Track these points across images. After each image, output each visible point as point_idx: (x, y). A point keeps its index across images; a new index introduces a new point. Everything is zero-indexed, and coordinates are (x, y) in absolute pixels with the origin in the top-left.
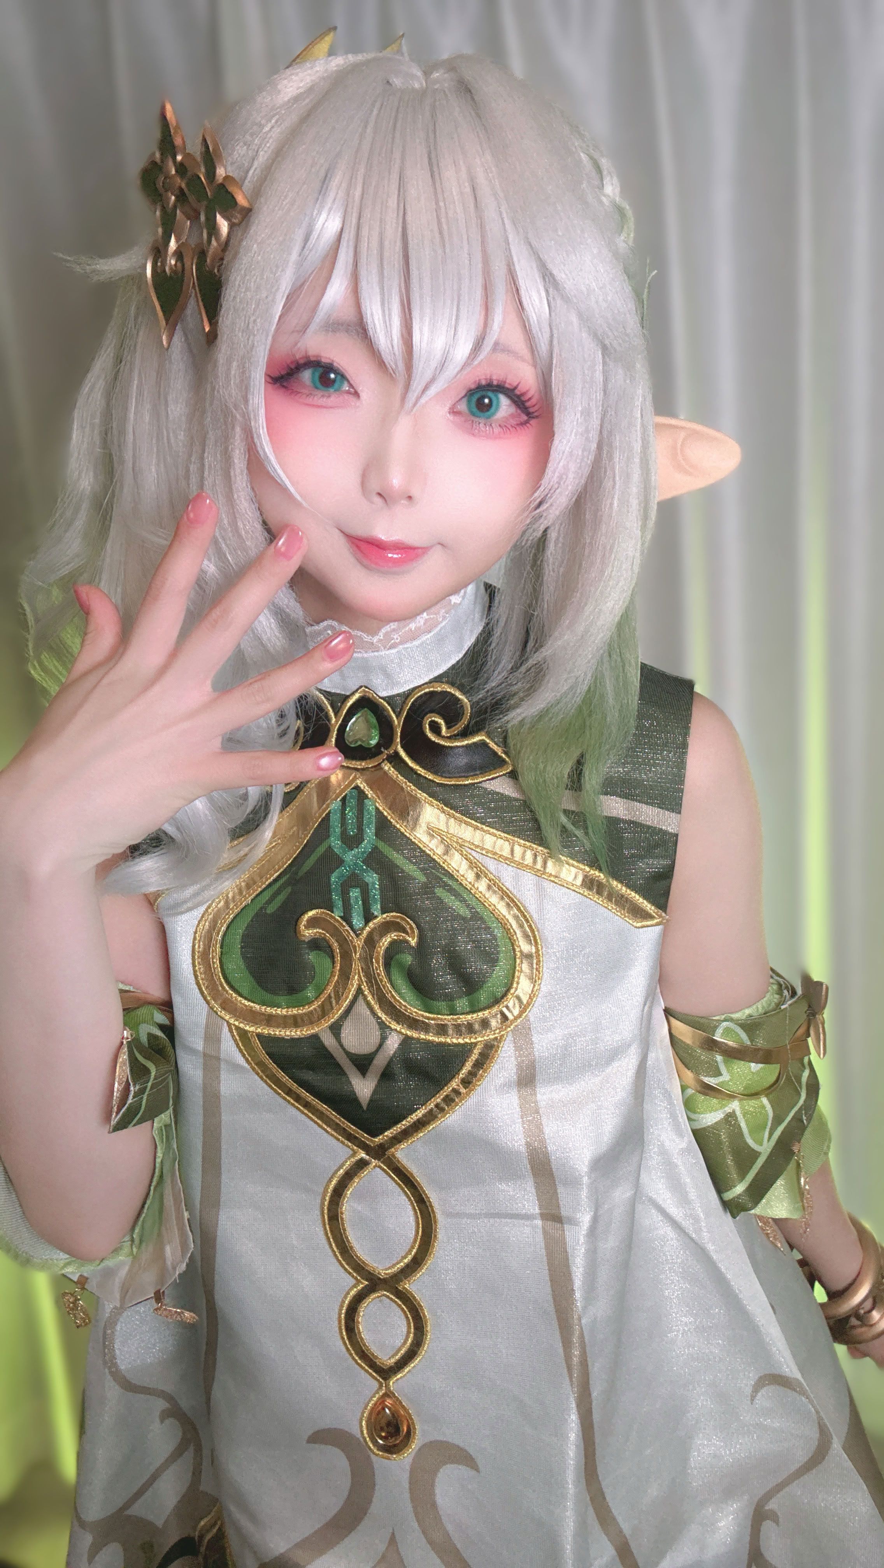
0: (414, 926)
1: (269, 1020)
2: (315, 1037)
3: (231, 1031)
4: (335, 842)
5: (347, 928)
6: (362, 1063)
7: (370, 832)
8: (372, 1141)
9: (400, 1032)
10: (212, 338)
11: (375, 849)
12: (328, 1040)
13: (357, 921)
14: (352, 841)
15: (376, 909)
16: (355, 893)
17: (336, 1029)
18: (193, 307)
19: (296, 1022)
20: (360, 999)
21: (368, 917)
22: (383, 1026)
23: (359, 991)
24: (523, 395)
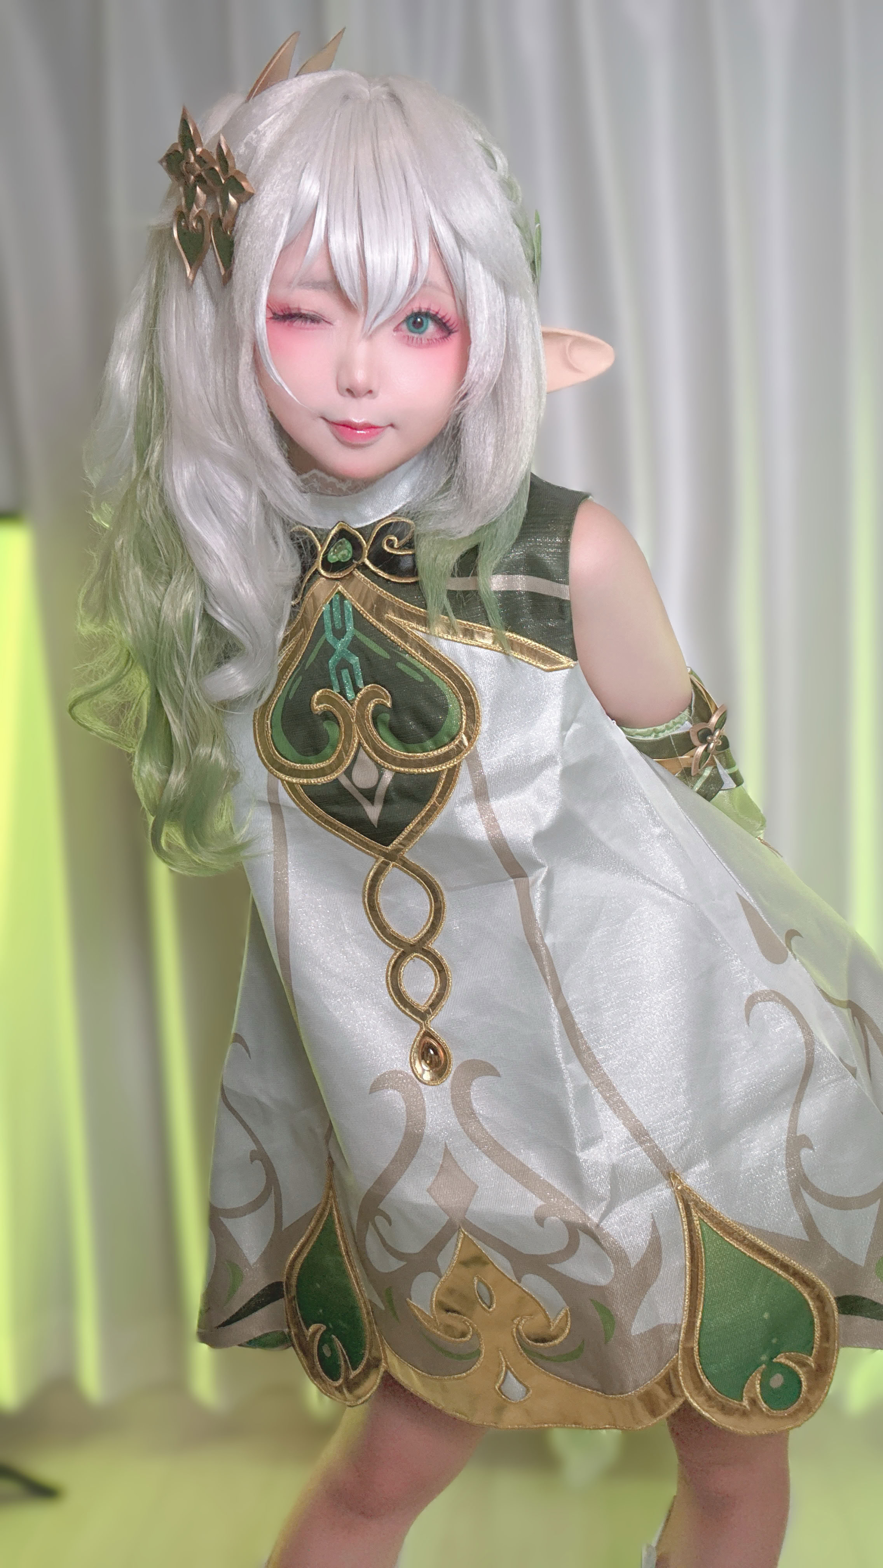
0: (387, 692)
1: (308, 774)
2: (336, 780)
3: (283, 785)
4: (329, 636)
5: (344, 701)
6: (370, 795)
7: (350, 627)
8: (387, 849)
9: (391, 770)
10: (227, 279)
11: (355, 638)
12: (345, 781)
13: (350, 694)
14: (339, 633)
15: (360, 683)
16: (345, 673)
17: (348, 773)
18: (212, 258)
19: (321, 773)
20: (361, 750)
21: (356, 690)
22: (380, 767)
23: (360, 744)
24: (443, 317)
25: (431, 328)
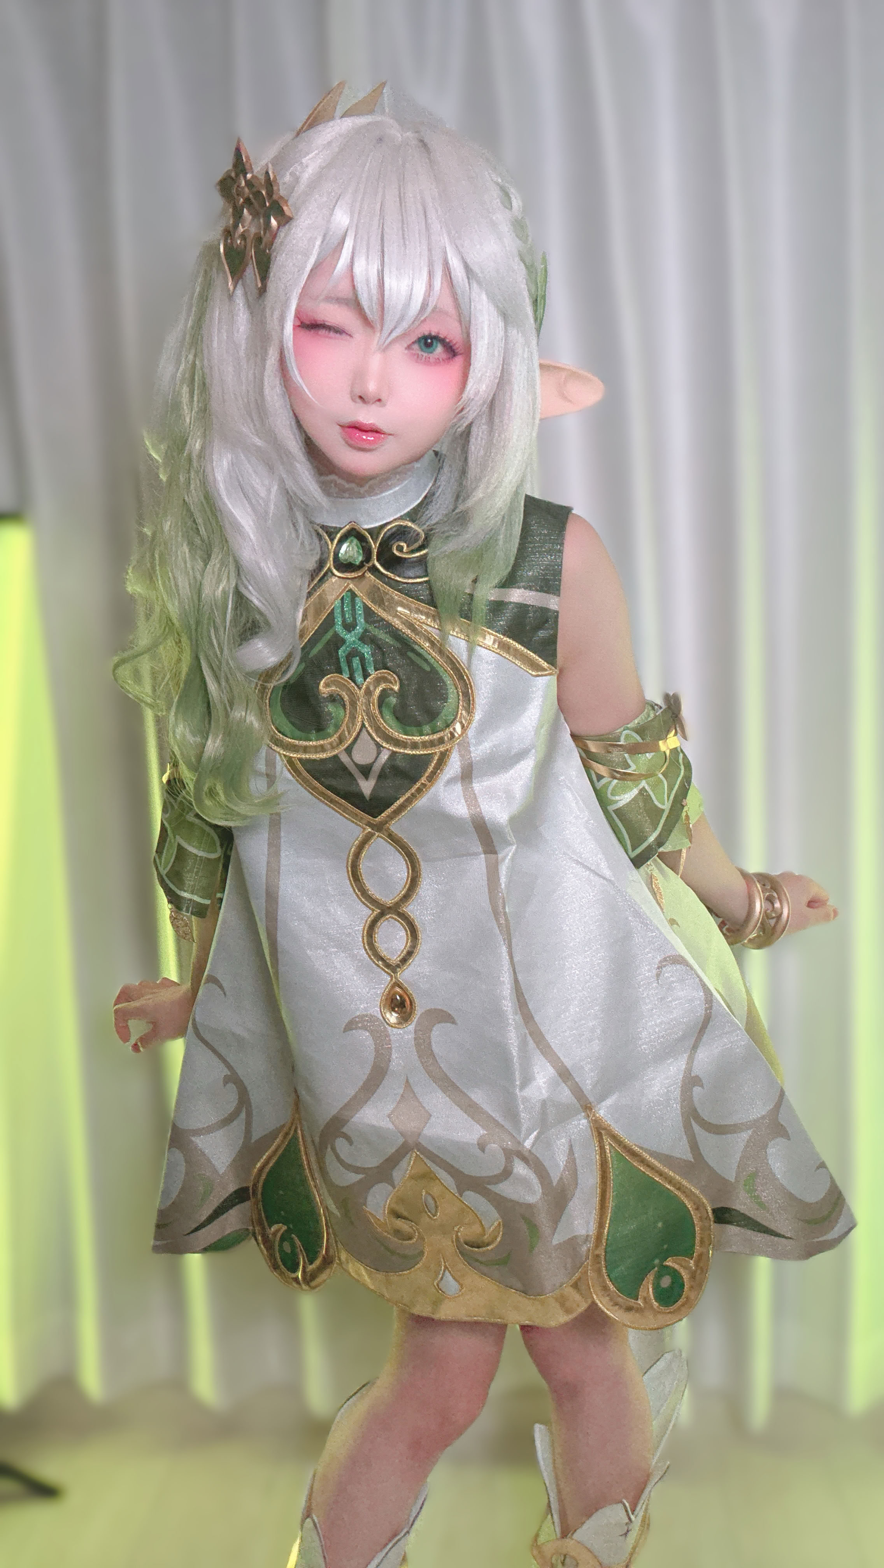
0: (396, 678)
1: (305, 750)
2: (336, 757)
3: (281, 757)
4: (339, 628)
5: (353, 684)
6: (366, 771)
7: (360, 619)
8: (374, 821)
9: (389, 749)
10: (263, 291)
11: (366, 630)
12: (344, 758)
13: (359, 679)
14: (349, 627)
15: (371, 670)
16: (356, 662)
17: (349, 750)
18: (251, 272)
19: (323, 749)
20: (364, 730)
21: (366, 675)
22: (378, 746)
23: (363, 726)
24: (451, 341)
25: (439, 349)
